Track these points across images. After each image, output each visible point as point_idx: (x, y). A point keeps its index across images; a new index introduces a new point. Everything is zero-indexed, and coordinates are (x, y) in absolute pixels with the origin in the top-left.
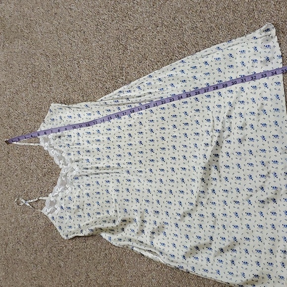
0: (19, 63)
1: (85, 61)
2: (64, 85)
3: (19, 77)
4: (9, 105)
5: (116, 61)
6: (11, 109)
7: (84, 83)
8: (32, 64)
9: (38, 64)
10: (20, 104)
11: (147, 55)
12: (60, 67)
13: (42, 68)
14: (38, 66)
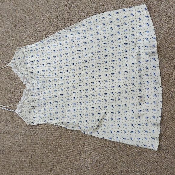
0: (8, 15)
1: (47, 14)
2: (34, 28)
3: (7, 23)
4: (2, 40)
5: (65, 14)
6: (3, 42)
7: (46, 27)
8: (15, 15)
9: (19, 15)
10: (8, 40)
11: (84, 10)
12: (32, 17)
13: (21, 18)
14: (19, 16)
